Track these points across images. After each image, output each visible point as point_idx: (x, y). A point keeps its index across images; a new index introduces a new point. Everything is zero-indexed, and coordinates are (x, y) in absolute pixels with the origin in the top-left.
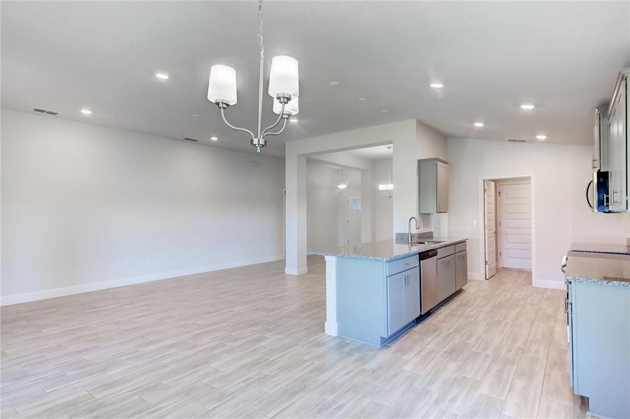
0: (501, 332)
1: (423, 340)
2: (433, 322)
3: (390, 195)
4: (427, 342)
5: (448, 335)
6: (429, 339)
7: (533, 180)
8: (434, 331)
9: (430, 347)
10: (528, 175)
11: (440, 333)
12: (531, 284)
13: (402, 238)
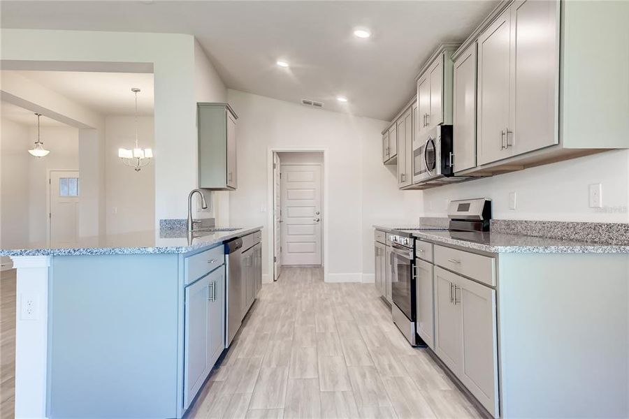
0: (335, 349)
1: (240, 395)
2: (241, 356)
3: (138, 167)
4: (248, 397)
5: (274, 374)
6: (250, 391)
7: (326, 155)
8: (250, 372)
9: (258, 405)
10: (320, 149)
11: (260, 376)
12: (323, 280)
13: (171, 228)
